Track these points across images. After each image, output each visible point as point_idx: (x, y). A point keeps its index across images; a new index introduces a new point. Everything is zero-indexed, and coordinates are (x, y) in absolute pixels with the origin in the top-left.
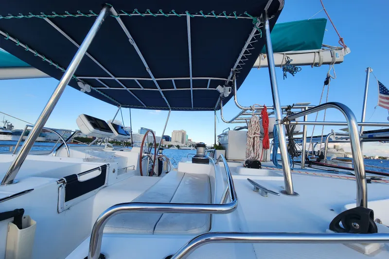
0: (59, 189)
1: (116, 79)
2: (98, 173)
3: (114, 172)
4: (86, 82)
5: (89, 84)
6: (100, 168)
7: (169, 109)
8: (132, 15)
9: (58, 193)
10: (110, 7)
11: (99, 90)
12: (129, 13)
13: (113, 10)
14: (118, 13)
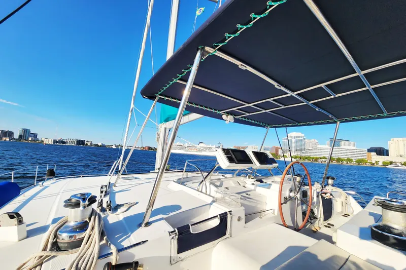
0: (171, 241)
1: (250, 105)
2: (216, 223)
3: (239, 219)
4: (228, 113)
5: (232, 115)
6: (219, 217)
7: (335, 122)
8: (227, 41)
9: (171, 245)
10: (204, 48)
11: (242, 117)
12: (223, 41)
13: (207, 48)
14: (214, 48)
